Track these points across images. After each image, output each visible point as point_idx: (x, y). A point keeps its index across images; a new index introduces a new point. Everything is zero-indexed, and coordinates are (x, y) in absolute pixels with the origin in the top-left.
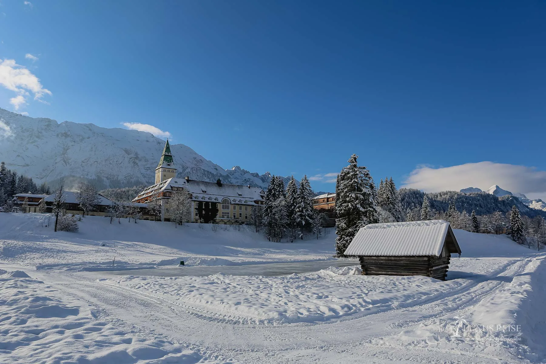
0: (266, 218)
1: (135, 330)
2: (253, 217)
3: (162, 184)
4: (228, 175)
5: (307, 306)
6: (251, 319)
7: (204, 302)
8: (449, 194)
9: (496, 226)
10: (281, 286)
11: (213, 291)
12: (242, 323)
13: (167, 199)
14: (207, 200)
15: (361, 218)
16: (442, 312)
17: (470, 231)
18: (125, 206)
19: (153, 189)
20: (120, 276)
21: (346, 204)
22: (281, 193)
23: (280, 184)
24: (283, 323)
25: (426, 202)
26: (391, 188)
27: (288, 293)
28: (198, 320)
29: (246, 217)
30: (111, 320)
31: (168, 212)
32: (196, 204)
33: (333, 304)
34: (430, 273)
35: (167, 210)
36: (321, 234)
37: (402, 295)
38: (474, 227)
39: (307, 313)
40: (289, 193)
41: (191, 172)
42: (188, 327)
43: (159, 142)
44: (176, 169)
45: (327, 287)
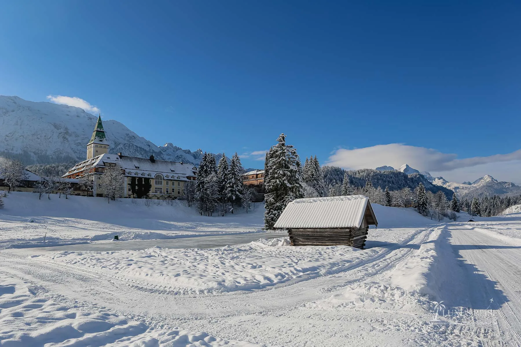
0: (198, 193)
1: (78, 305)
2: (186, 192)
3: (94, 159)
4: (160, 151)
5: (244, 276)
6: (191, 289)
7: (143, 275)
8: (366, 171)
9: (406, 201)
10: (217, 257)
11: (152, 264)
12: (183, 294)
13: (99, 174)
14: (140, 176)
15: (288, 193)
16: (364, 277)
17: (383, 205)
18: (55, 182)
19: (84, 164)
20: (54, 252)
21: (274, 180)
22: (212, 169)
23: (212, 161)
24: (222, 292)
25: (346, 179)
26: (316, 166)
27: (224, 264)
28: (139, 292)
29: (179, 193)
30: (51, 296)
31: (101, 188)
32: (129, 180)
33: (267, 273)
34: (351, 243)
35: (99, 185)
36: (250, 208)
37: (328, 263)
38: (387, 201)
39: (245, 282)
40: (221, 170)
41: (124, 148)
42: (131, 299)
43: (90, 117)
44: (108, 145)
45: (260, 258)
